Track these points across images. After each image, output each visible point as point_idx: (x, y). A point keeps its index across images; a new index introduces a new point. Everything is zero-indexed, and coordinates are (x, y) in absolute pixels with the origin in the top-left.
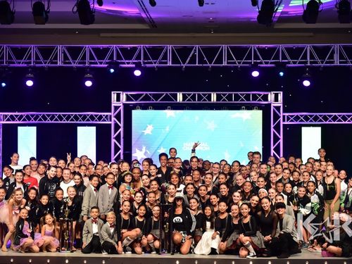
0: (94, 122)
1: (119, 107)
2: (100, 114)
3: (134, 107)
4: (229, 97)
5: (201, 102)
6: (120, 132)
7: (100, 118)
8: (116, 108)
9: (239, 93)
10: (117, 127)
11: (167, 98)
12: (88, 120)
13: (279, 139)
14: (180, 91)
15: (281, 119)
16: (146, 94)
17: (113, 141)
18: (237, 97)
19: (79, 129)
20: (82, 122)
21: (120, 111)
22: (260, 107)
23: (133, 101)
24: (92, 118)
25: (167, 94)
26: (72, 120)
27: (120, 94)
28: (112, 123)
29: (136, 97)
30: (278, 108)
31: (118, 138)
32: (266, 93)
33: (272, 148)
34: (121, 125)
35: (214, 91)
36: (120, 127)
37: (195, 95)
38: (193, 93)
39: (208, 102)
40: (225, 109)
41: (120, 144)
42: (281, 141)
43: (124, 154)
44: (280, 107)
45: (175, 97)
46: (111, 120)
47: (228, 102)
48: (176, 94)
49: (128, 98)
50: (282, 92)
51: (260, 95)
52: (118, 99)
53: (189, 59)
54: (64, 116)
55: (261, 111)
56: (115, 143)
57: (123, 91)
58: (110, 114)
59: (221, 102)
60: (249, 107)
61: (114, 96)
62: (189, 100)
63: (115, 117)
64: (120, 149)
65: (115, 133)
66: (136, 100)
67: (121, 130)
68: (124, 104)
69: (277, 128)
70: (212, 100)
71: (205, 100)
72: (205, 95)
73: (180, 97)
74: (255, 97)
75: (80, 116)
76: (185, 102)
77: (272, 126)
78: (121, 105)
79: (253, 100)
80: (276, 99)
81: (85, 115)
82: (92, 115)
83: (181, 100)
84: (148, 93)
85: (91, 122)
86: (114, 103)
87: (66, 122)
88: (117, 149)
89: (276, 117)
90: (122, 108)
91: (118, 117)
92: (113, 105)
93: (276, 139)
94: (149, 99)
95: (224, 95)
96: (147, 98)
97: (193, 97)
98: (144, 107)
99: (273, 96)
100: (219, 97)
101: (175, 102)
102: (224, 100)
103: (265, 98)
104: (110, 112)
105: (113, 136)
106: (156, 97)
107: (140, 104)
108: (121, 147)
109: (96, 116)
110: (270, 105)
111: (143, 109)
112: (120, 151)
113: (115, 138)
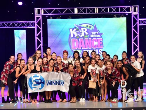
0: (24, 27)
1: (40, 17)
2: (28, 22)
3: (49, 17)
4: (106, 10)
5: (89, 13)
6: (40, 33)
7: (28, 24)
8: (38, 18)
9: (112, 7)
10: (38, 30)
11: (68, 11)
12: (21, 26)
13: (137, 35)
14: (76, 7)
15: (138, 22)
16: (56, 9)
17: (37, 38)
18: (111, 10)
19: (15, 31)
20: (17, 27)
21: (40, 20)
22: (125, 15)
23: (47, 13)
24: (23, 24)
25: (68, 9)
26: (11, 26)
27: (39, 9)
28: (35, 27)
29: (50, 11)
30: (136, 16)
31: (39, 37)
32: (128, 7)
33: (133, 40)
34: (41, 28)
35: (96, 6)
36: (40, 30)
37: (85, 9)
38: (84, 8)
39: (93, 13)
40: (103, 17)
41: (41, 40)
42: (138, 36)
43: (43, 46)
44: (137, 15)
45: (73, 10)
46: (35, 26)
47: (105, 13)
48: (74, 9)
49: (45, 12)
50: (138, 6)
51: (125, 8)
52: (39, 13)
54: (6, 23)
55: (126, 18)
56: (38, 40)
57: (42, 7)
58: (34, 22)
59: (101, 13)
60: (118, 16)
61: (36, 11)
62: (82, 12)
63: (37, 24)
64: (40, 43)
65: (37, 34)
66: (50, 13)
67: (41, 31)
68: (42, 16)
69: (136, 28)
70: (96, 12)
71: (91, 12)
72: (91, 9)
73: (76, 11)
74: (122, 10)
75: (16, 23)
76: (80, 14)
77: (133, 27)
78: (41, 16)
79: (120, 11)
80: (135, 10)
81: (19, 23)
82: (23, 23)
83: (77, 12)
84: (57, 9)
85: (23, 27)
86: (36, 15)
87: (7, 27)
88: (39, 43)
89: (135, 21)
90: (41, 18)
91: (39, 24)
92: (36, 16)
93: (135, 35)
94: (58, 12)
95: (103, 9)
96: (56, 12)
97: (84, 11)
98: (55, 17)
99: (133, 8)
100: (100, 10)
101: (73, 14)
102: (103, 12)
103: (128, 10)
104: (34, 21)
105: (36, 35)
106: (62, 11)
107: (52, 16)
108: (41, 42)
109: (26, 23)
110: (131, 14)
111: (54, 19)
112: (41, 44)
113: (38, 37)
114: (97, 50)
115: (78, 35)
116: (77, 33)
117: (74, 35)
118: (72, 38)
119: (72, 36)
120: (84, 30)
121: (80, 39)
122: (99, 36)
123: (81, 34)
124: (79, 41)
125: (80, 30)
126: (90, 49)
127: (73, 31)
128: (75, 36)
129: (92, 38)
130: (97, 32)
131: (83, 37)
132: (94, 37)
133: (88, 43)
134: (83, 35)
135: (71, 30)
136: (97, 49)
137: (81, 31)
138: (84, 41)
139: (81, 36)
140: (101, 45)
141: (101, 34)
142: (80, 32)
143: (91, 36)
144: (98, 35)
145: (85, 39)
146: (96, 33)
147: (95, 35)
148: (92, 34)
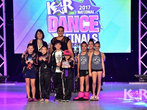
33: (140, 19)
64: (2, 22)
67: (3, 5)
108: (4, 20)
114: (88, 35)
115: (58, 11)
116: (56, 8)
117: (52, 11)
121: (61, 17)
122: (92, 12)
123: (62, 9)
124: (59, 19)
125: (61, 3)
126: (76, 33)
127: (50, 4)
128: (54, 13)
129: (80, 15)
130: (90, 6)
131: (66, 14)
132: (84, 14)
133: (73, 24)
134: (66, 11)
135: (48, 3)
136: (88, 33)
137: (63, 5)
138: (67, 20)
139: (63, 13)
140: (95, 27)
142: (61, 6)
143: (79, 12)
144: (90, 10)
145: (68, 17)
146: (87, 6)
147: (86, 10)
148: (80, 9)
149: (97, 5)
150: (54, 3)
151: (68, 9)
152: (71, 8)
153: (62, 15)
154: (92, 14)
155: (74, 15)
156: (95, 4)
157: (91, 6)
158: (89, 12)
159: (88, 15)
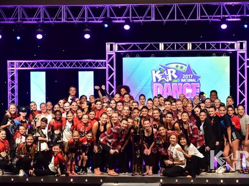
0: (92, 68)
1: (113, 55)
2: (97, 61)
3: (125, 55)
4: (202, 46)
5: (179, 50)
6: (113, 76)
7: (97, 64)
8: (110, 56)
9: (210, 42)
10: (111, 72)
11: (151, 47)
12: (87, 66)
13: (244, 80)
14: (161, 41)
15: (246, 63)
16: (134, 45)
17: (108, 83)
18: (209, 46)
19: (80, 73)
20: (83, 68)
21: (113, 58)
22: (227, 54)
23: (123, 50)
24: (90, 64)
25: (151, 44)
26: (74, 66)
27: (112, 44)
28: (107, 68)
29: (126, 47)
30: (243, 55)
31: (111, 81)
32: (232, 42)
33: (238, 87)
34: (114, 70)
35: (189, 41)
36: (113, 72)
37: (174, 45)
38: (172, 43)
39: (185, 50)
40: (199, 56)
41: (113, 85)
42: (246, 82)
44: (245, 53)
45: (158, 46)
46: (106, 66)
47: (201, 50)
48: (159, 44)
49: (119, 48)
50: (246, 42)
51: (228, 44)
52: (111, 49)
53: (169, 15)
54: (68, 63)
55: (229, 57)
56: (109, 85)
57: (116, 42)
58: (105, 61)
59: (195, 50)
60: (219, 54)
61: (108, 46)
62: (169, 49)
63: (109, 63)
64: (113, 89)
65: (109, 76)
66: (126, 50)
67: (114, 74)
68: (116, 53)
70: (188, 49)
71: (182, 49)
72: (182, 44)
73: (161, 47)
74: (224, 46)
75: (81, 62)
76: (166, 50)
77: (238, 69)
78: (114, 53)
79: (222, 48)
80: (241, 47)
81: (84, 62)
82: (90, 62)
83: (163, 49)
84: (136, 43)
85: (90, 68)
86: (108, 52)
87: (69, 68)
90: (114, 56)
91: (111, 63)
92: (107, 54)
94: (137, 48)
95: (198, 44)
96: (134, 47)
97: (173, 47)
98: (133, 55)
99: (239, 45)
100: (194, 46)
101: (158, 50)
102: (198, 49)
103: (232, 46)
104: (105, 59)
105: (108, 79)
106: (142, 47)
107: (129, 53)
108: (114, 87)
109: (94, 62)
110: (236, 52)
111: (131, 57)
112: (113, 91)
113: (109, 81)
115: (163, 79)
116: (162, 76)
117: (157, 79)
118: (155, 83)
119: (155, 80)
120: (172, 72)
121: (165, 84)
122: (194, 80)
123: (167, 77)
125: (165, 72)
128: (159, 81)
129: (183, 83)
131: (170, 82)
132: (187, 82)
133: (177, 90)
134: (170, 79)
138: (171, 88)
139: (167, 81)
140: (197, 93)
141: (197, 78)
143: (182, 80)
144: (192, 78)
145: (173, 84)
146: (189, 75)
147: (188, 78)
148: (184, 77)
149: (198, 74)
150: (159, 71)
151: (173, 78)
152: (176, 77)
153: (166, 82)
154: (193, 82)
155: (177, 83)
156: (196, 74)
157: (193, 75)
158: (191, 80)
159: (190, 83)
